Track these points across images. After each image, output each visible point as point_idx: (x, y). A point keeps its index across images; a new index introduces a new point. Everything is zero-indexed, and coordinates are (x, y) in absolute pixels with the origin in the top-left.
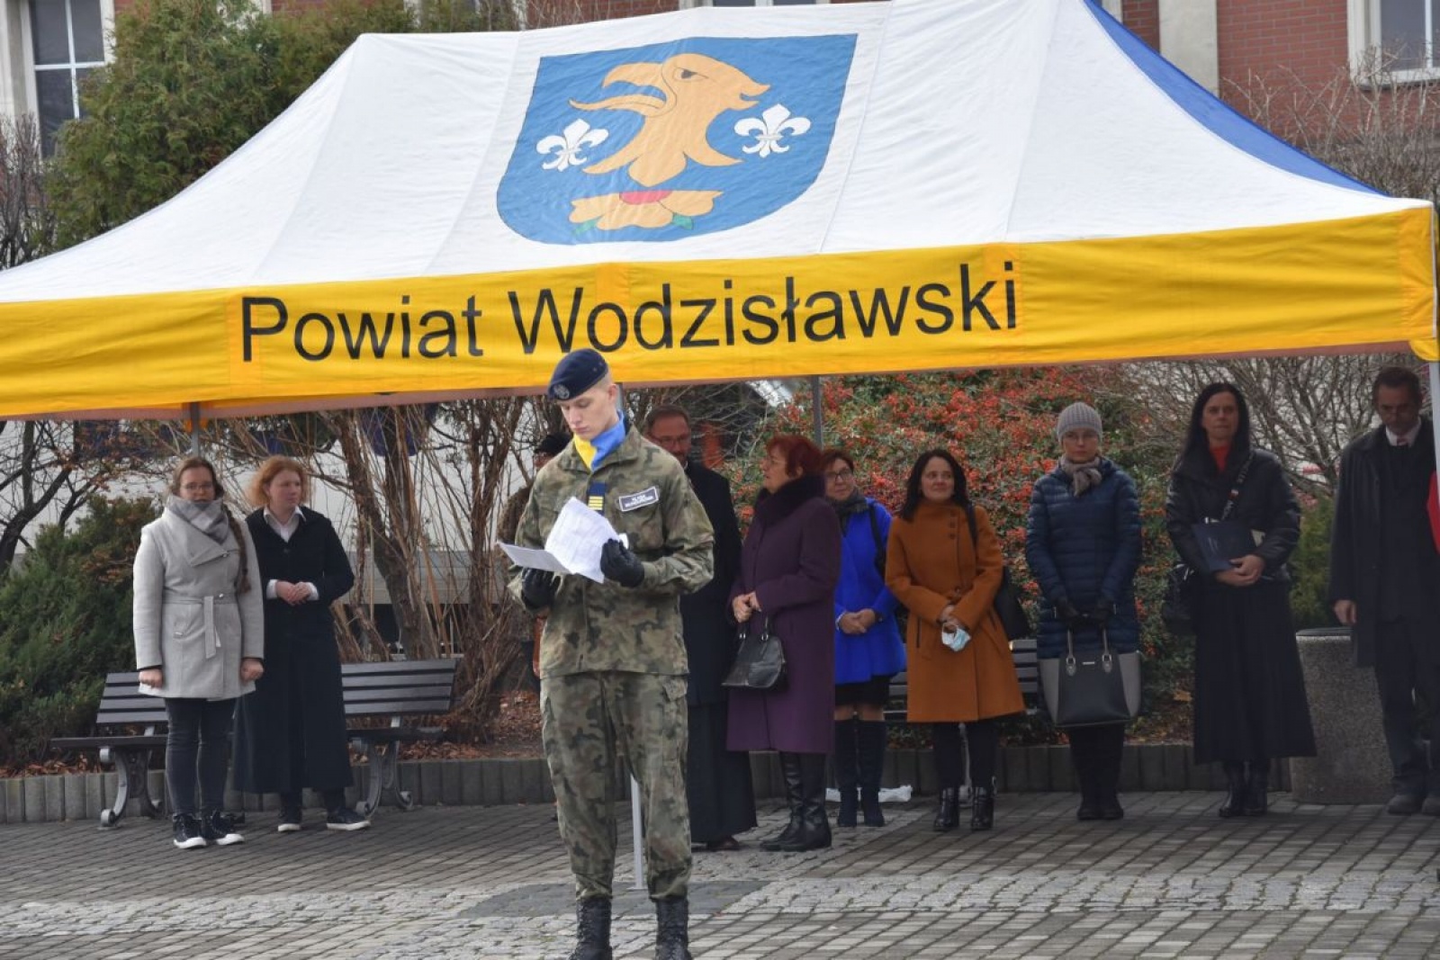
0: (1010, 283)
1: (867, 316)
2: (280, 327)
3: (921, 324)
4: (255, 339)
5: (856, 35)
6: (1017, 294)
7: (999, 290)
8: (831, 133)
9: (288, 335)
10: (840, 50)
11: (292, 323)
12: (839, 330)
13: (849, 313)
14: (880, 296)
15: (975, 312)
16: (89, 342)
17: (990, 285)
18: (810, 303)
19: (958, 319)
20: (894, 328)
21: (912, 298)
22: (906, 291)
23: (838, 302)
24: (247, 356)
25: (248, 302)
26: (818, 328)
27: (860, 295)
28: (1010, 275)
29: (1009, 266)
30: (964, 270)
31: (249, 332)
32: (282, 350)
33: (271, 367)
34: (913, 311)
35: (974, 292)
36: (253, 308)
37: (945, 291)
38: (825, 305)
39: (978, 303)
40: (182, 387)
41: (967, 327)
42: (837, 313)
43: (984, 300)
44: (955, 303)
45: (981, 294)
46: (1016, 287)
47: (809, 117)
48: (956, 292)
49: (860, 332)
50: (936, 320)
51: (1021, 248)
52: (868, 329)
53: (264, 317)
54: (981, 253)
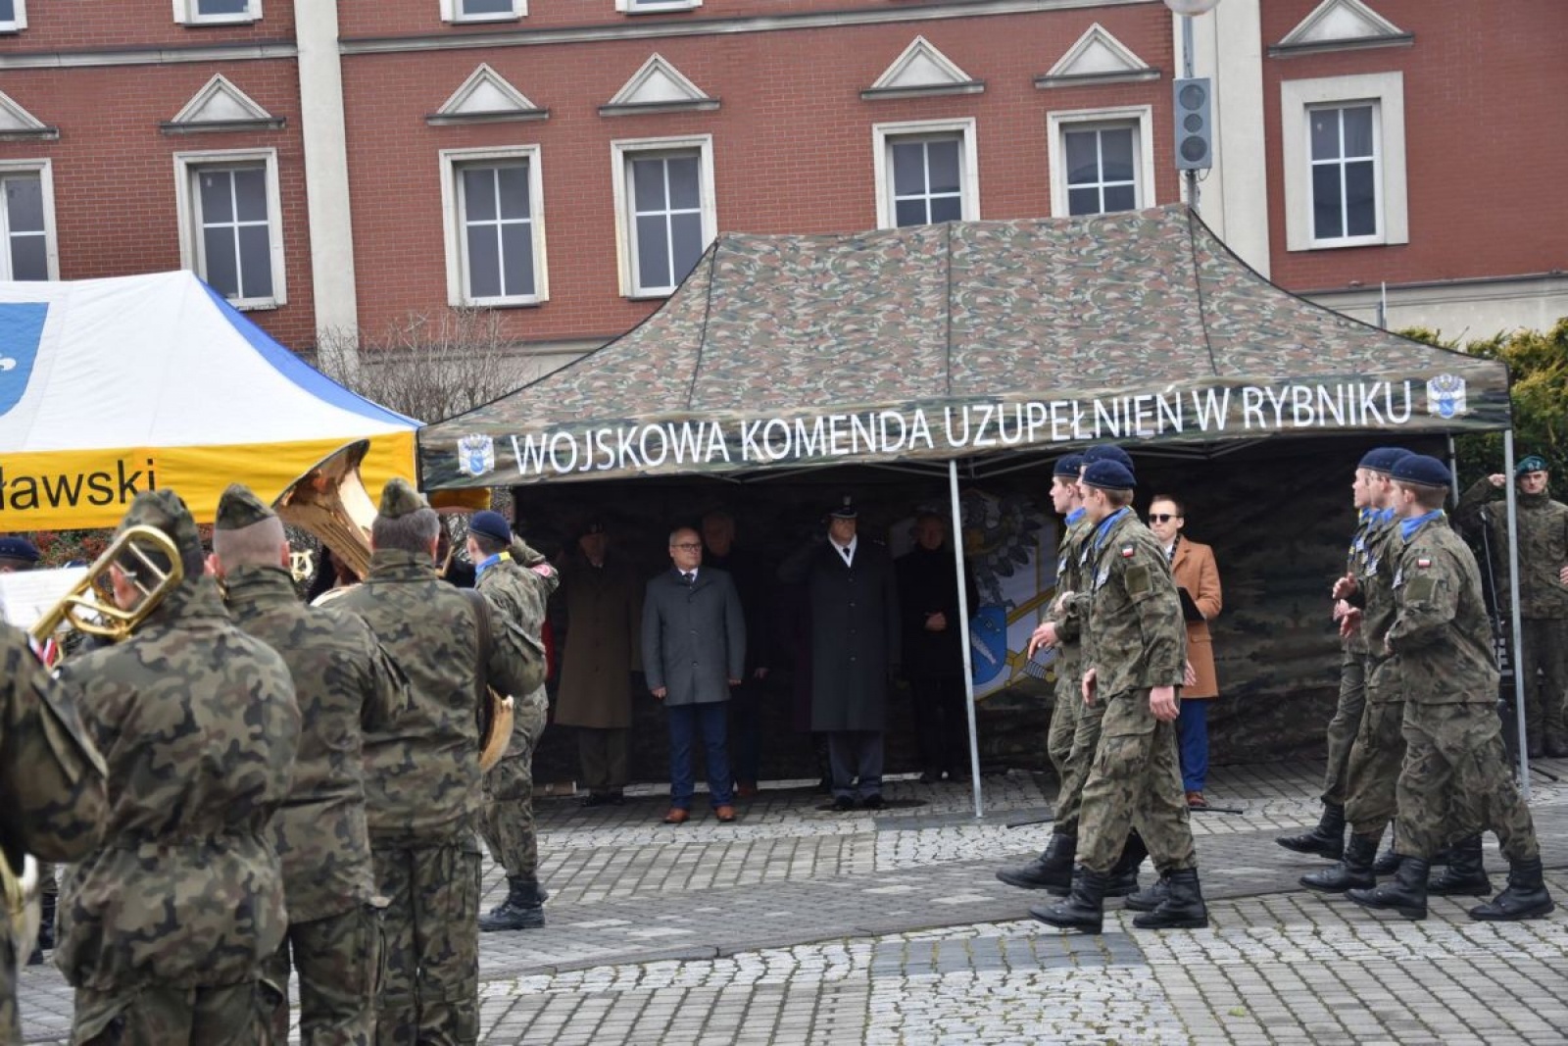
0: (151, 473)
1: (54, 493)
3: (91, 499)
5: (47, 304)
6: (156, 480)
7: (144, 477)
8: (30, 370)
10: (39, 311)
12: (35, 502)
13: (41, 491)
14: (63, 480)
15: (128, 492)
17: (137, 474)
18: (14, 484)
19: (117, 495)
20: (73, 501)
21: (85, 481)
22: (81, 477)
23: (34, 484)
26: (20, 501)
27: (49, 480)
28: (150, 468)
29: (150, 462)
30: (121, 464)
34: (86, 490)
35: (127, 478)
37: (107, 477)
38: (26, 486)
39: (130, 485)
41: (123, 501)
42: (34, 491)
43: (134, 484)
44: (114, 485)
45: (132, 480)
46: (155, 475)
47: (16, 359)
48: (115, 478)
49: (48, 503)
50: (102, 496)
51: (159, 450)
52: (55, 502)
54: (131, 453)
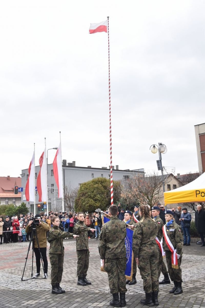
2: (199, 193)
4: (197, 195)
9: (200, 194)
11: (201, 193)
16: (183, 195)
24: (196, 197)
25: (196, 191)
31: (196, 194)
32: (200, 196)
33: (199, 198)
36: (197, 192)
40: (190, 200)
53: (198, 192)
